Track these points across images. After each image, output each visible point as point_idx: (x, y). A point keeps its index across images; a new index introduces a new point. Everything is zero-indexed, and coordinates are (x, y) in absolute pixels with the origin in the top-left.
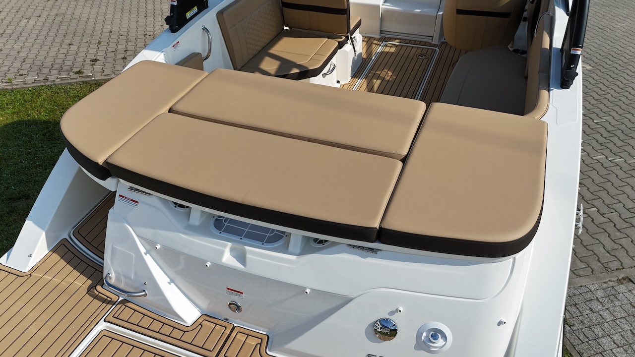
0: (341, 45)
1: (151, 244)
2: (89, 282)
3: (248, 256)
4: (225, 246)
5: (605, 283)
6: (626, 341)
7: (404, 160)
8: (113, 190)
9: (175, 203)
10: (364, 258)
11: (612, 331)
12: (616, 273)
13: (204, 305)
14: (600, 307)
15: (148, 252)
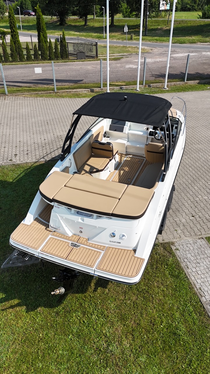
0: (110, 160)
1: (62, 217)
2: (45, 227)
3: (84, 220)
4: (79, 218)
5: (194, 239)
7: (119, 199)
8: (53, 205)
9: (68, 208)
10: (109, 220)
11: (192, 252)
12: (198, 236)
13: (73, 232)
14: (190, 246)
15: (61, 219)
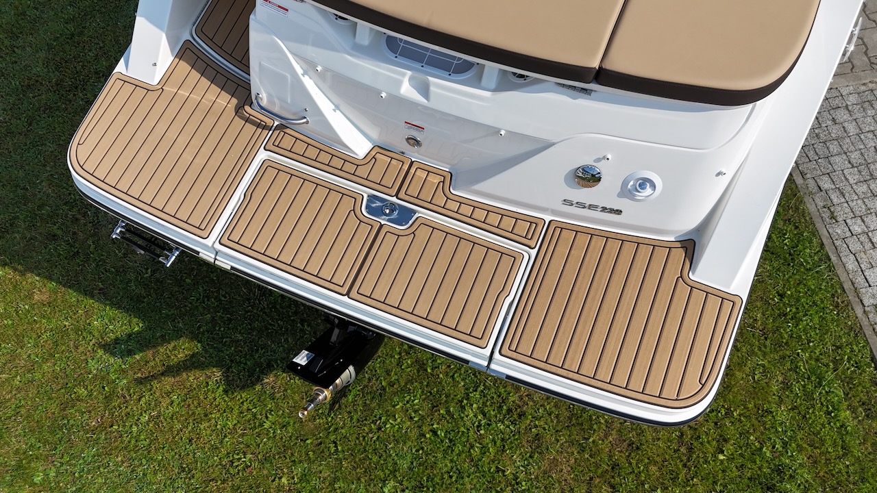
1: (310, 66)
2: (234, 101)
3: (432, 89)
4: (404, 75)
5: (864, 84)
6: (865, 160)
9: (336, 15)
11: (852, 148)
13: (376, 137)
14: (846, 117)
15: (305, 73)
